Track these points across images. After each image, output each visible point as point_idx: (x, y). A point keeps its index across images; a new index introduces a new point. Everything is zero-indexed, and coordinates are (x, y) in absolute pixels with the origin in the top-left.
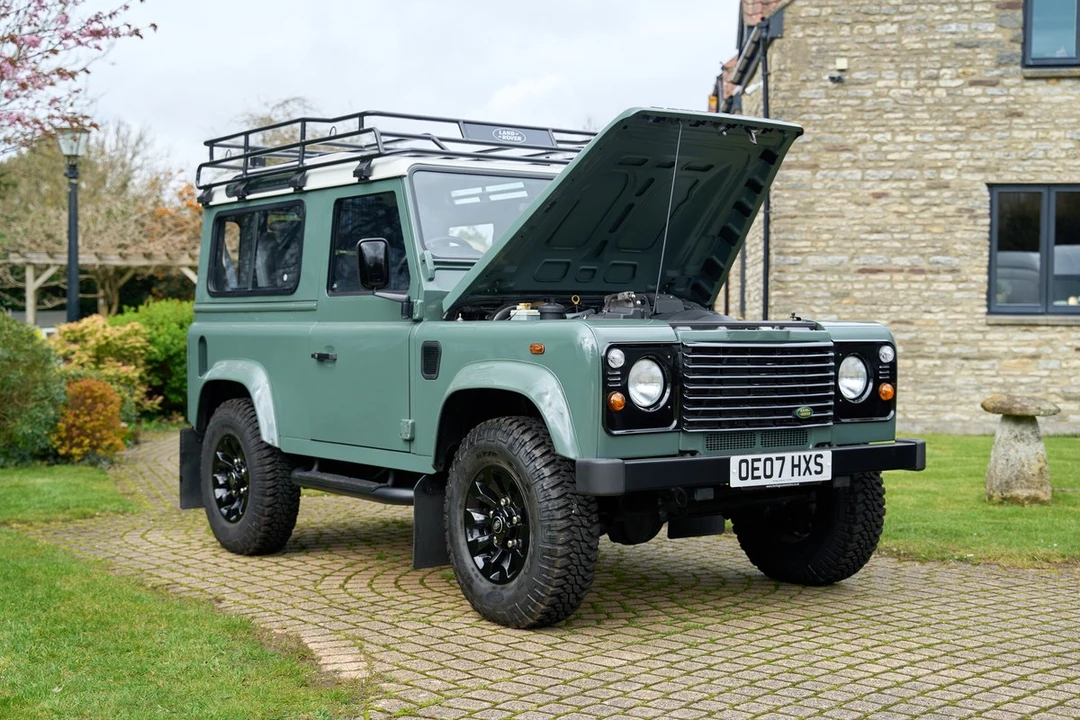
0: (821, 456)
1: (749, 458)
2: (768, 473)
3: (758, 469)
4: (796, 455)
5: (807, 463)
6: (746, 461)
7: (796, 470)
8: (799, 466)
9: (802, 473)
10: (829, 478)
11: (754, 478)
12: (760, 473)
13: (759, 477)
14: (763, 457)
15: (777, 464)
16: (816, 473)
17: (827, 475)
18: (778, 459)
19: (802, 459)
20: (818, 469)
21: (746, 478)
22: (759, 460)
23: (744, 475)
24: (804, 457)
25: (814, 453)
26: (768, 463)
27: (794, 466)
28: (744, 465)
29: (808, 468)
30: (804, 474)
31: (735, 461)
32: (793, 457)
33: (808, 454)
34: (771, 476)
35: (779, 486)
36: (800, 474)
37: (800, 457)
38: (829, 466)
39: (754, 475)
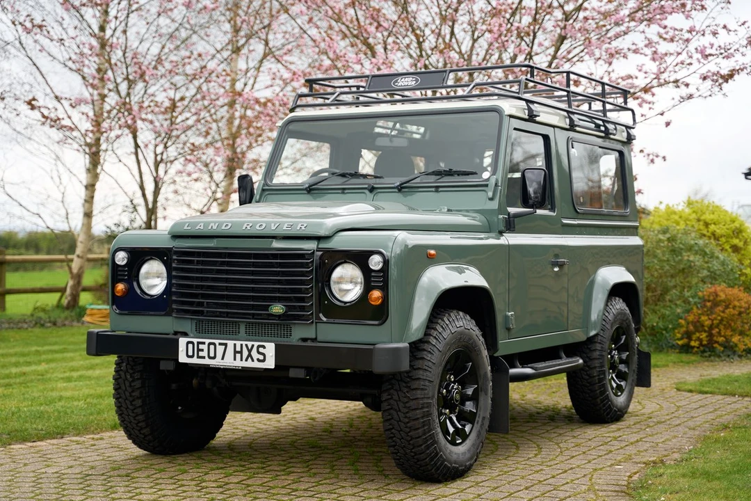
0: (264, 347)
1: (195, 341)
2: (212, 354)
3: (202, 350)
4: (238, 343)
5: (250, 351)
6: (192, 343)
7: (238, 356)
8: (241, 352)
9: (244, 358)
10: (273, 367)
11: (198, 357)
12: (204, 354)
13: (204, 357)
14: (207, 341)
15: (220, 349)
16: (258, 360)
17: (270, 363)
18: (220, 344)
19: (244, 347)
20: (261, 357)
21: (192, 357)
22: (204, 343)
23: (190, 353)
24: (246, 345)
25: (256, 344)
26: (212, 347)
27: (236, 352)
28: (190, 346)
29: (250, 355)
30: (246, 360)
31: (183, 341)
32: (235, 345)
33: (250, 344)
34: (214, 358)
35: (222, 367)
36: (242, 360)
37: (242, 345)
38: (272, 356)
39: (200, 355)
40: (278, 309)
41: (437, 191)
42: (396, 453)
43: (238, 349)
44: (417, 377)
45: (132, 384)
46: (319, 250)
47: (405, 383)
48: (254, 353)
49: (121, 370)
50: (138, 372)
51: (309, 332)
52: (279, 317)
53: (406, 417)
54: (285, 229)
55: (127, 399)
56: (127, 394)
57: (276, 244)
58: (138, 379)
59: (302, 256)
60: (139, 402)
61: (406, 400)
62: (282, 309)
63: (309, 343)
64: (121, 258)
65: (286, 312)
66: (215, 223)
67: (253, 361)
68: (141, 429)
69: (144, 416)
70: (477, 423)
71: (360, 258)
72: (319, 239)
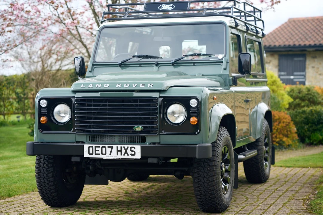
0: (134, 148)
1: (94, 146)
2: (104, 152)
3: (98, 151)
4: (119, 146)
5: (126, 150)
6: (92, 147)
7: (119, 153)
8: (121, 151)
10: (139, 157)
11: (96, 154)
12: (100, 152)
13: (99, 154)
14: (101, 146)
15: (109, 150)
16: (131, 155)
17: (138, 156)
18: (108, 147)
19: (123, 149)
20: (133, 153)
21: (92, 154)
23: (91, 152)
24: (124, 147)
25: (130, 146)
26: (104, 149)
27: (118, 151)
28: (91, 149)
29: (126, 152)
30: (124, 155)
31: (86, 147)
32: (117, 147)
33: (126, 146)
34: (105, 154)
35: (110, 159)
36: (121, 155)
37: (121, 147)
38: (139, 152)
39: (96, 153)
40: (138, 128)
41: (194, 65)
42: (200, 199)
43: (119, 149)
44: (213, 160)
45: (48, 170)
46: (160, 97)
47: (207, 163)
48: (129, 151)
49: (41, 163)
50: (51, 163)
51: (156, 139)
52: (140, 132)
53: (208, 180)
54: (141, 87)
55: (45, 178)
56: (45, 175)
57: (136, 95)
58: (51, 167)
59: (152, 101)
60: (51, 179)
61: (208, 171)
62: (141, 128)
63: (157, 145)
64: (44, 103)
65: (143, 130)
66: (99, 84)
67: (128, 155)
68: (52, 193)
69: (54, 186)
70: (231, 183)
71: (184, 101)
72: (160, 91)
